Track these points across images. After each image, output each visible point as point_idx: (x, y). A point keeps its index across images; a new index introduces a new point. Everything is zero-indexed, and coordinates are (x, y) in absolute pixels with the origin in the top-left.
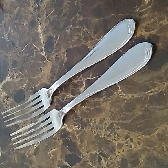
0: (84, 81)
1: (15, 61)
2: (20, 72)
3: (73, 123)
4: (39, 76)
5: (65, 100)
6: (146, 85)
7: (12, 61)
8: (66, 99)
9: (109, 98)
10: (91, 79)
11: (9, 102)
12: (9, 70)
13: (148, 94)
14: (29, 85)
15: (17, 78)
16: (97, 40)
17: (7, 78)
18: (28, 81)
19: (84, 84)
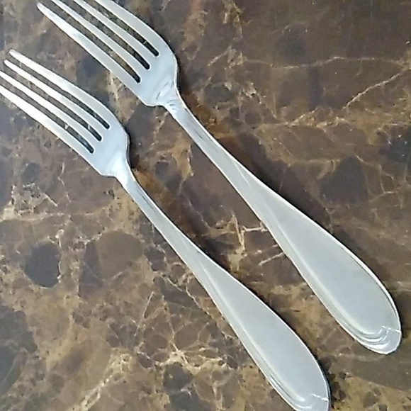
0: (241, 237)
1: (33, 165)
2: (47, 197)
3: (203, 349)
4: (104, 211)
5: (180, 283)
7: (24, 163)
8: (185, 281)
11: (10, 278)
12: (14, 187)
14: (71, 234)
15: (37, 210)
16: (287, 123)
17: (6, 209)
18: (70, 224)
19: (243, 244)
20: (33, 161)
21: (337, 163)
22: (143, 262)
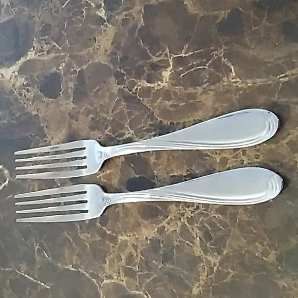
1: (46, 25)
2: (55, 44)
3: (145, 128)
5: (134, 91)
6: (278, 65)
7: (42, 23)
8: (137, 89)
9: (212, 87)
10: (184, 56)
11: (31, 95)
12: (35, 39)
13: (281, 80)
14: (69, 65)
15: (48, 53)
17: (29, 53)
19: (171, 64)
20: (47, 22)
21: (228, 12)
22: (112, 80)
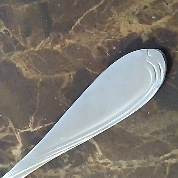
0: (18, 136)
6: (158, 142)
9: (77, 169)
10: (32, 130)
13: (166, 161)
16: (32, 49)
21: (73, 75)
